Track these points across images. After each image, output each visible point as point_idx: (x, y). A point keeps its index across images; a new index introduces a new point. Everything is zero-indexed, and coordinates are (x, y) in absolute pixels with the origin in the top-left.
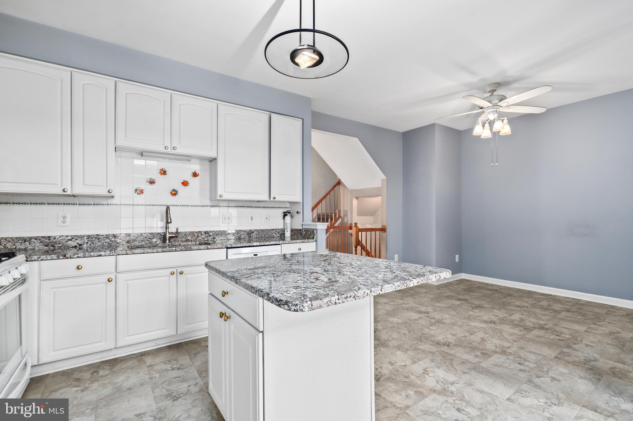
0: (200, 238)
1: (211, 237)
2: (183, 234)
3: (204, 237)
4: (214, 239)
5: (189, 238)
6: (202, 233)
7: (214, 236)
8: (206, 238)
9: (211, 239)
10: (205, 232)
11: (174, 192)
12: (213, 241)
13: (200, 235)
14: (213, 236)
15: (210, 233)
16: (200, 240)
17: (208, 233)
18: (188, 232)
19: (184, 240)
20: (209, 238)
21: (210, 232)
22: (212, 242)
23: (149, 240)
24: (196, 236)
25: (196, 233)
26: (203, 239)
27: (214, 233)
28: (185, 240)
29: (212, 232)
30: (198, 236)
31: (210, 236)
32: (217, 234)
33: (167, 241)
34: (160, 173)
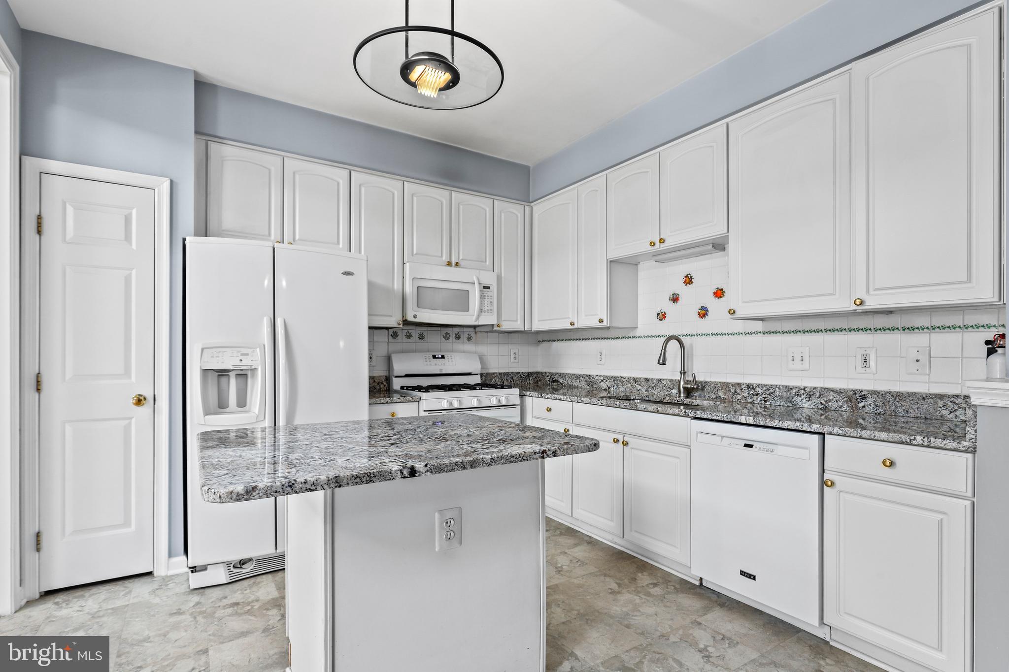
0: (739, 397)
1: (760, 398)
2: (712, 385)
3: (746, 395)
4: (766, 401)
5: (721, 394)
6: (742, 387)
7: (766, 395)
8: (749, 398)
9: (760, 401)
10: (749, 386)
11: (703, 312)
12: (763, 406)
13: (738, 391)
14: (764, 396)
15: (757, 389)
16: (738, 400)
17: (753, 388)
18: (720, 383)
19: (713, 396)
20: (755, 397)
21: (758, 385)
22: (760, 407)
23: (669, 390)
24: (733, 391)
25: (732, 385)
26: (744, 399)
27: (764, 388)
28: (715, 397)
29: (762, 386)
30: (736, 392)
31: (757, 395)
32: (772, 393)
33: (682, 395)
34: (685, 282)
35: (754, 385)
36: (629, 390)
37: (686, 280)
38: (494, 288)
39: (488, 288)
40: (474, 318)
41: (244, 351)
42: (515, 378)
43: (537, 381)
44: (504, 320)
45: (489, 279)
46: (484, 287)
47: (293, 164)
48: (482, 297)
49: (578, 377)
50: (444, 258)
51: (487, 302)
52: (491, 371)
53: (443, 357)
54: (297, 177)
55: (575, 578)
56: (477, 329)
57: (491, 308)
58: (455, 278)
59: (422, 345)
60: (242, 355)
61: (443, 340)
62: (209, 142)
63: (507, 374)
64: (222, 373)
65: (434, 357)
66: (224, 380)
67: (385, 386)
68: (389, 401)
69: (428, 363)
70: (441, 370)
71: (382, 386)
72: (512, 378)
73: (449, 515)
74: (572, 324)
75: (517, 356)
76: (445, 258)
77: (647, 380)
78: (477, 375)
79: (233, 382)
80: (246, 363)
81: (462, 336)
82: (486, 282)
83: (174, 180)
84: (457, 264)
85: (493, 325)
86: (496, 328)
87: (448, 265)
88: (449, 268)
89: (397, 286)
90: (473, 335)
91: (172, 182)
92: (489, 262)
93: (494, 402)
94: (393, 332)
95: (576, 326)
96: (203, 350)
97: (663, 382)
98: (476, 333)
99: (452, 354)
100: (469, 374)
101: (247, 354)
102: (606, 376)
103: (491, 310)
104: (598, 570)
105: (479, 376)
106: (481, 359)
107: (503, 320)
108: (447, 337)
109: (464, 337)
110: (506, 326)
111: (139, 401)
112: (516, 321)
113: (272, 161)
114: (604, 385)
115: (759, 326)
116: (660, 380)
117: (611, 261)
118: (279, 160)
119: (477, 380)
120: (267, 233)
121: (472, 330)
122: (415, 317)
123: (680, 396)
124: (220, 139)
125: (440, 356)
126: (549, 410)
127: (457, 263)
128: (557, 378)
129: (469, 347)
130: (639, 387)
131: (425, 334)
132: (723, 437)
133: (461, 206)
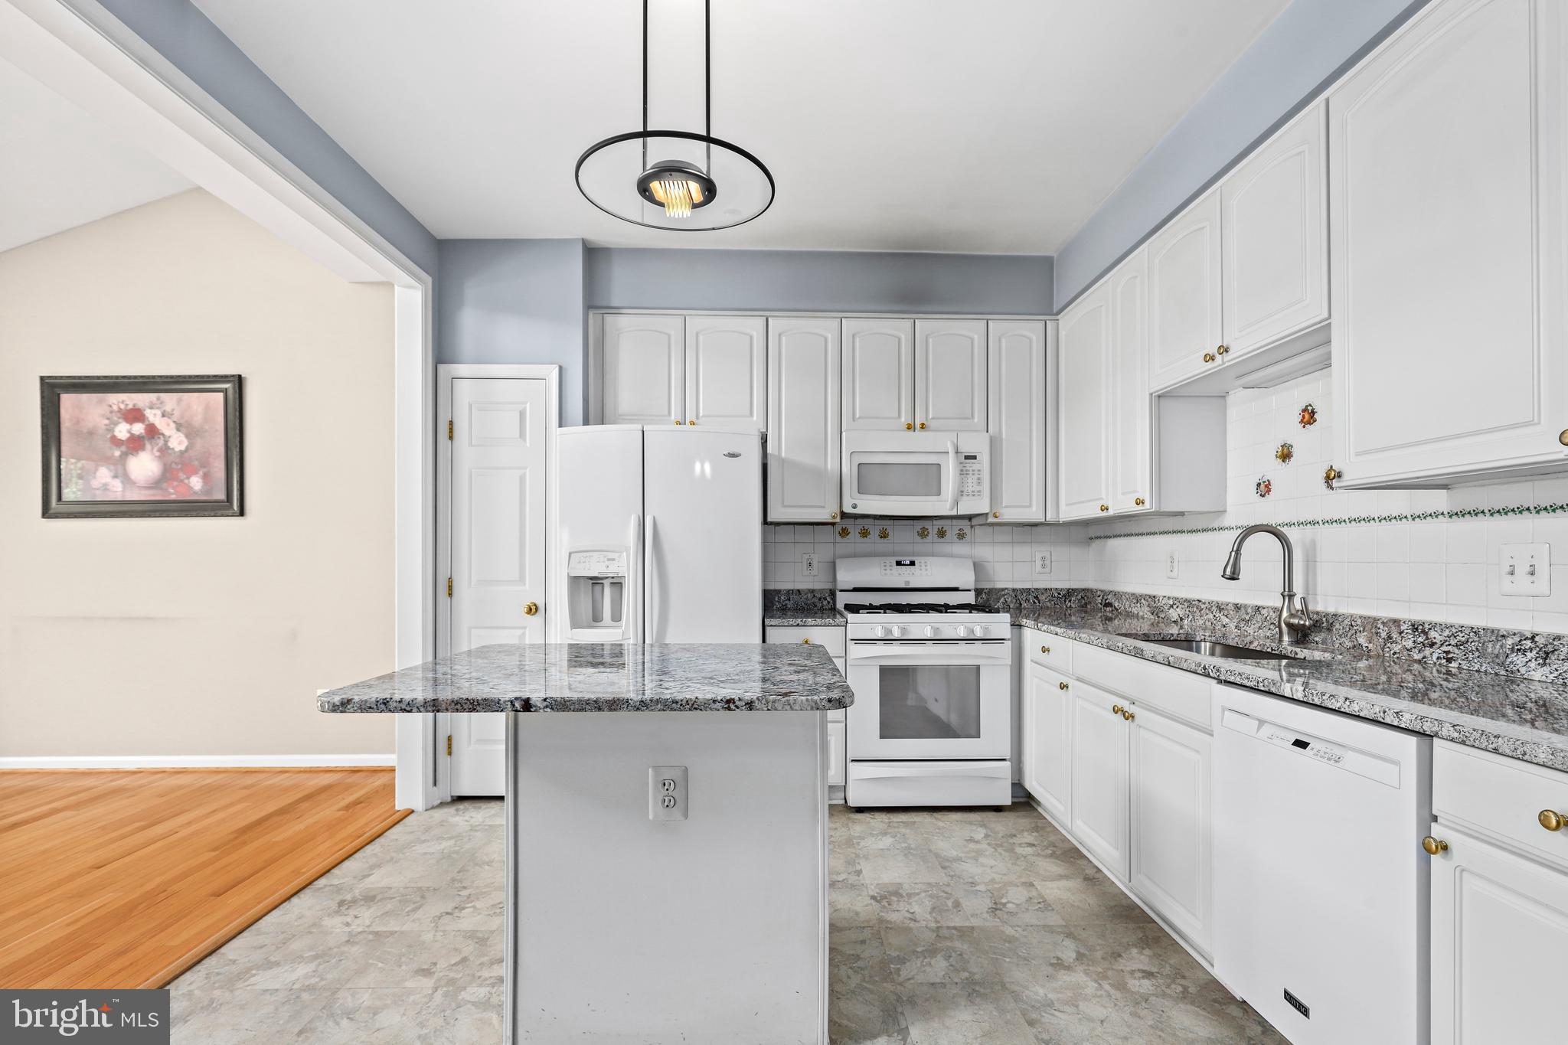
0: (1397, 648)
1: (1438, 652)
2: (1346, 622)
3: (1409, 644)
4: (1449, 660)
6: (1402, 628)
7: (1450, 647)
8: (1416, 650)
9: (1438, 658)
10: (1415, 627)
12: (1444, 670)
13: (1395, 635)
14: (1445, 648)
15: (1432, 634)
16: (1395, 653)
17: (1423, 632)
18: (1360, 617)
19: (1349, 644)
20: (1428, 651)
21: (1433, 626)
22: (1439, 672)
23: (1272, 627)
24: (1384, 635)
25: (1383, 623)
26: (1405, 653)
27: (1447, 633)
28: (1350, 644)
29: (1441, 627)
30: (1390, 637)
31: (1432, 645)
32: (1463, 644)
33: (1286, 638)
34: (1302, 421)
35: (1427, 627)
36: (1210, 623)
37: (1304, 417)
38: (984, 459)
39: (974, 457)
40: (948, 505)
41: (611, 555)
42: (1042, 598)
43: (1086, 604)
44: (1006, 507)
45: (976, 443)
46: (967, 457)
47: (698, 323)
48: (963, 473)
49: (1137, 598)
50: (903, 419)
51: (971, 480)
52: (999, 585)
53: (912, 563)
54: (701, 338)
55: (1010, 926)
56: (975, 522)
57: (978, 488)
58: (919, 447)
59: (882, 545)
60: (609, 560)
61: (918, 539)
62: (605, 315)
63: (1028, 591)
64: (596, 581)
65: (899, 563)
66: (598, 588)
67: (829, 602)
68: (801, 623)
69: (888, 571)
70: (908, 583)
71: (825, 603)
72: (1036, 597)
73: (667, 775)
74: (1104, 509)
75: (1048, 562)
76: (905, 419)
77: (1237, 607)
78: (969, 590)
79: (607, 591)
80: (613, 570)
81: (948, 534)
82: (967, 448)
83: (564, 366)
84: (923, 426)
85: (987, 514)
86: (991, 520)
87: (909, 428)
88: (911, 433)
89: (832, 464)
90: (967, 530)
91: (561, 368)
92: (978, 418)
93: (962, 633)
94: (842, 529)
95: (1111, 512)
96: (570, 554)
97: (1264, 612)
98: (972, 527)
99: (930, 559)
100: (956, 589)
101: (614, 560)
102: (1176, 599)
103: (979, 491)
104: (1064, 924)
105: (973, 593)
106: (978, 567)
107: (1004, 504)
108: (923, 534)
109: (952, 533)
110: (1008, 515)
111: (532, 610)
112: (1030, 506)
113: (671, 324)
114: (1174, 614)
115: (1439, 500)
116: (1258, 609)
117: (1159, 396)
118: (679, 321)
119: (970, 598)
120: (666, 413)
121: (966, 522)
122: (855, 506)
123: (1281, 640)
124: (615, 310)
125: (908, 562)
126: (1045, 650)
127: (923, 424)
128: (1111, 599)
129: (960, 548)
130: (1225, 620)
131: (890, 530)
132: (1261, 722)
133: (931, 340)
